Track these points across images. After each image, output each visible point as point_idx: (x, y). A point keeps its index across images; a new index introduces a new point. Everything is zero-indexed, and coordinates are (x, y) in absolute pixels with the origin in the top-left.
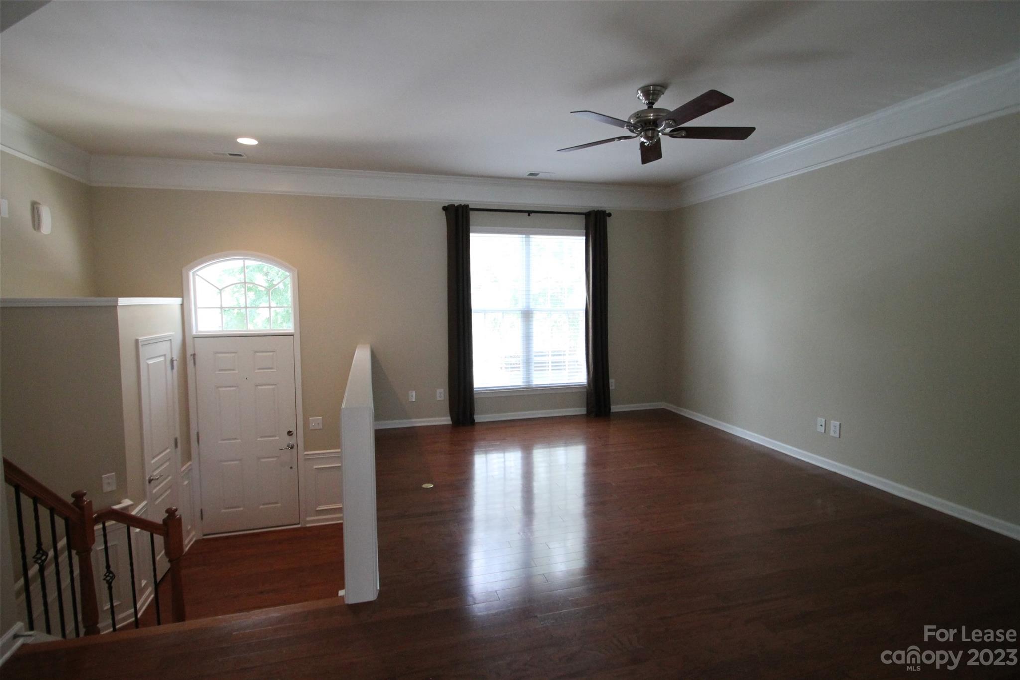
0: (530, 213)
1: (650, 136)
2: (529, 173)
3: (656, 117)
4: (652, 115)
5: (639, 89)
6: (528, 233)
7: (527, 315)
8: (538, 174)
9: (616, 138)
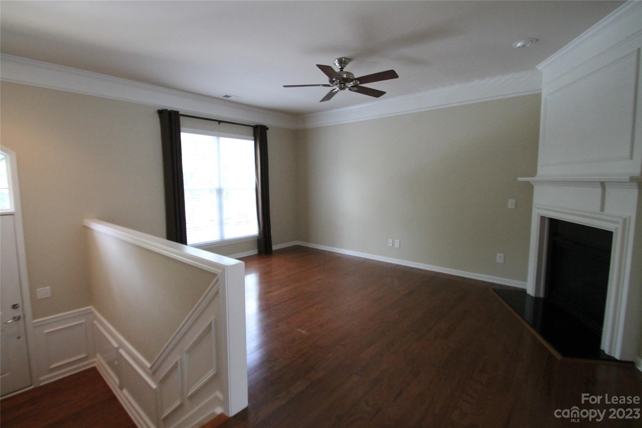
0: (220, 122)
1: (343, 87)
2: (225, 95)
3: (348, 77)
4: (345, 75)
5: (337, 59)
6: (218, 136)
7: (220, 192)
8: (230, 97)
9: (322, 85)
